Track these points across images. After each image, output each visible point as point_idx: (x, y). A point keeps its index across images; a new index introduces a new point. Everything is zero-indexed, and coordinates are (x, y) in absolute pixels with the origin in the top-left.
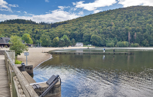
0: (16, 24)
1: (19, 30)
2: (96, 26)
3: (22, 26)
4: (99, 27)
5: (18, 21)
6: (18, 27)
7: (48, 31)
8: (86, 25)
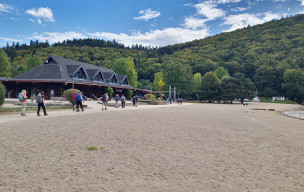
0: (85, 48)
1: (92, 59)
2: (288, 49)
3: (98, 52)
4: (295, 50)
5: (89, 42)
6: (91, 53)
7: (160, 62)
8: (254, 48)
